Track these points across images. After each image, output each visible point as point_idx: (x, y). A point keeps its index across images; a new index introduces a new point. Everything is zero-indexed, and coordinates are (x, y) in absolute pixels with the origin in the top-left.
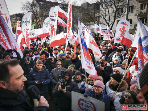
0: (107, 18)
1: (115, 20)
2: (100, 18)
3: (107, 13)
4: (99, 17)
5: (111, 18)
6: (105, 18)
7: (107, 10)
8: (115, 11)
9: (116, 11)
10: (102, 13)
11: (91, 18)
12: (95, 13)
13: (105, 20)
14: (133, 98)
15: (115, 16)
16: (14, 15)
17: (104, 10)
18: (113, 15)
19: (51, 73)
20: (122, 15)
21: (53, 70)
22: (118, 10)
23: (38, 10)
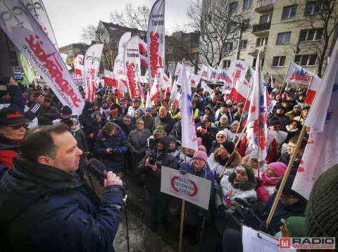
0: (209, 56)
1: (220, 59)
2: (200, 55)
3: (210, 48)
4: (198, 53)
5: (215, 56)
6: (206, 56)
7: (210, 44)
8: (221, 47)
9: (223, 47)
10: (203, 49)
11: (187, 54)
12: (192, 47)
13: (207, 58)
14: (248, 174)
15: (221, 55)
16: (70, 46)
17: (205, 44)
18: (218, 52)
19: (128, 137)
20: (231, 53)
21: (132, 132)
22: (225, 45)
23: (108, 39)
